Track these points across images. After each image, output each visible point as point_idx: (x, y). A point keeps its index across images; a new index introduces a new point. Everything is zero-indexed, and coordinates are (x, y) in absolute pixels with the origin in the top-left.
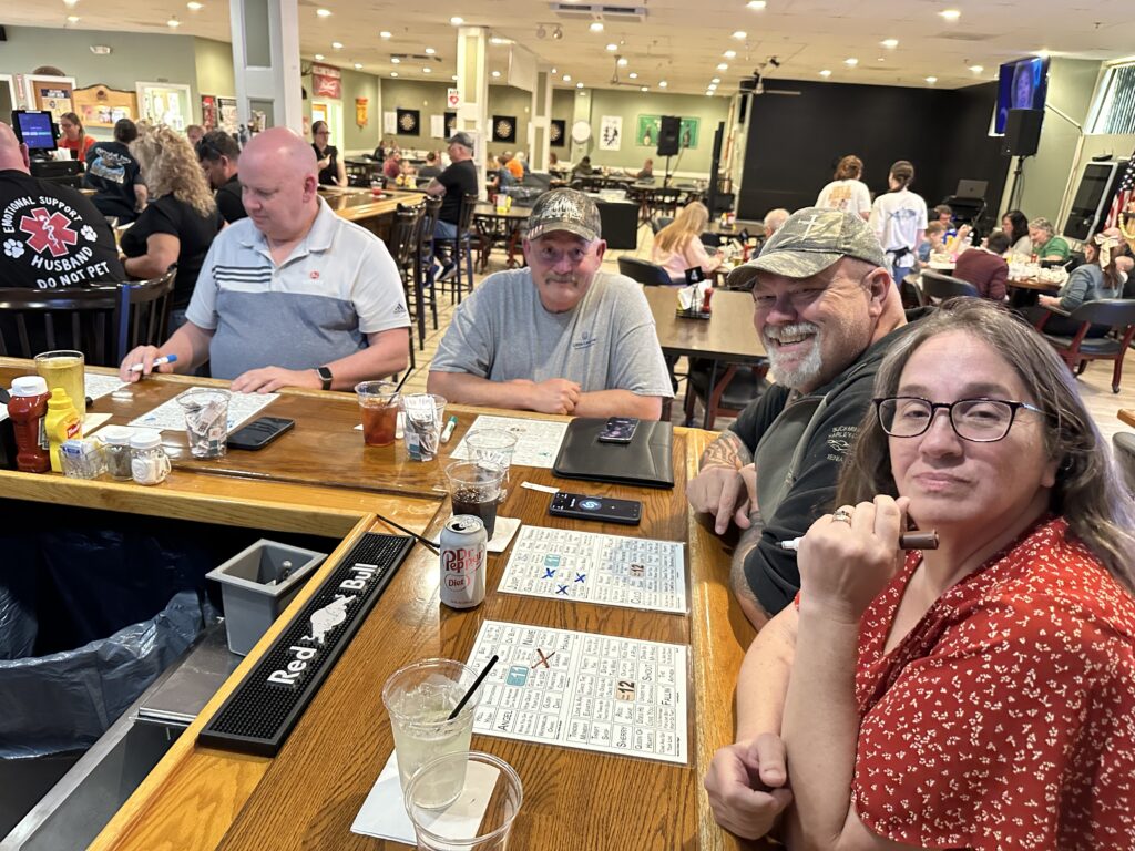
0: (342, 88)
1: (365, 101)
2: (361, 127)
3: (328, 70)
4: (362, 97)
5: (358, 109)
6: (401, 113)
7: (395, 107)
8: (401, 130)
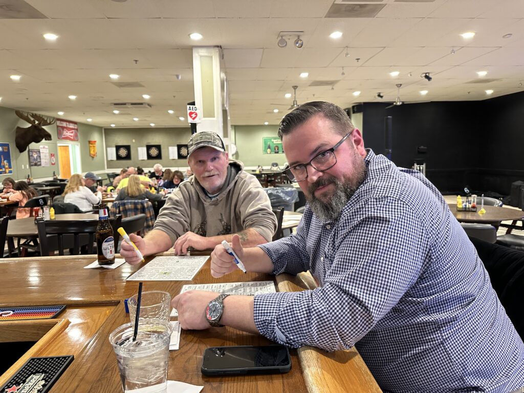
0: (79, 135)
1: (95, 142)
2: (93, 157)
3: (68, 123)
4: (92, 139)
5: (90, 147)
6: (118, 148)
7: (114, 144)
8: (119, 157)
